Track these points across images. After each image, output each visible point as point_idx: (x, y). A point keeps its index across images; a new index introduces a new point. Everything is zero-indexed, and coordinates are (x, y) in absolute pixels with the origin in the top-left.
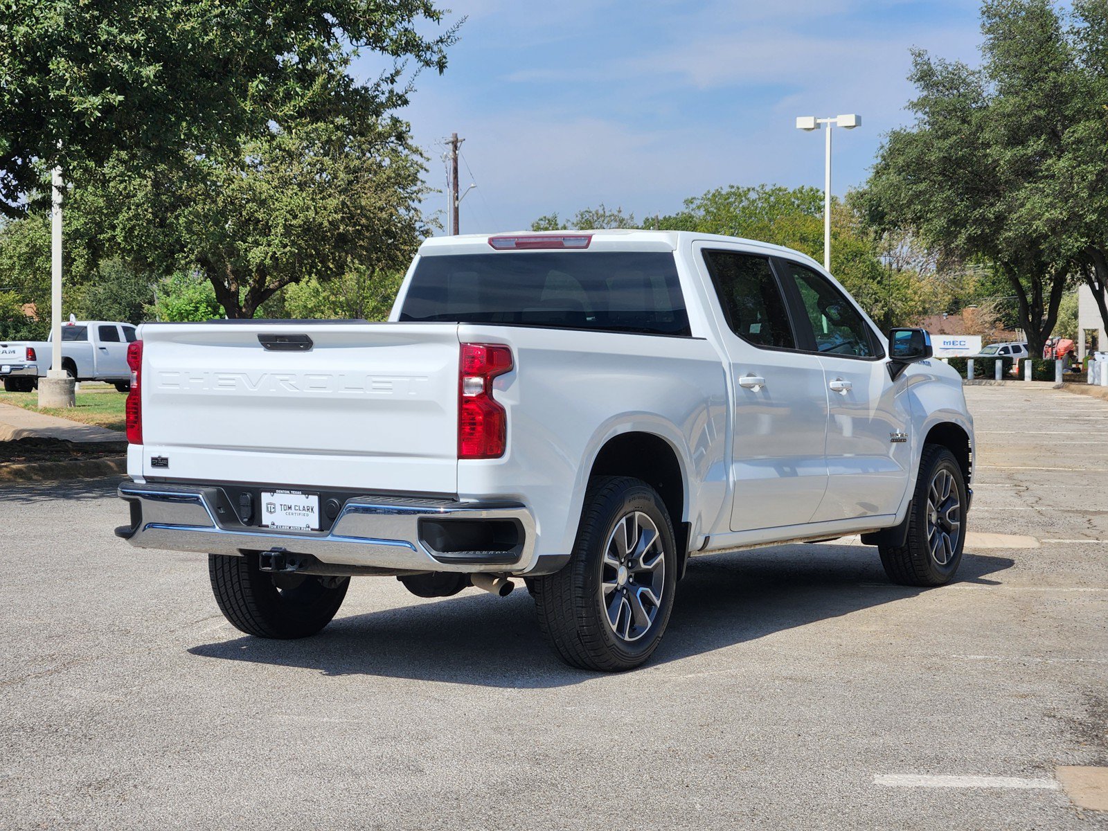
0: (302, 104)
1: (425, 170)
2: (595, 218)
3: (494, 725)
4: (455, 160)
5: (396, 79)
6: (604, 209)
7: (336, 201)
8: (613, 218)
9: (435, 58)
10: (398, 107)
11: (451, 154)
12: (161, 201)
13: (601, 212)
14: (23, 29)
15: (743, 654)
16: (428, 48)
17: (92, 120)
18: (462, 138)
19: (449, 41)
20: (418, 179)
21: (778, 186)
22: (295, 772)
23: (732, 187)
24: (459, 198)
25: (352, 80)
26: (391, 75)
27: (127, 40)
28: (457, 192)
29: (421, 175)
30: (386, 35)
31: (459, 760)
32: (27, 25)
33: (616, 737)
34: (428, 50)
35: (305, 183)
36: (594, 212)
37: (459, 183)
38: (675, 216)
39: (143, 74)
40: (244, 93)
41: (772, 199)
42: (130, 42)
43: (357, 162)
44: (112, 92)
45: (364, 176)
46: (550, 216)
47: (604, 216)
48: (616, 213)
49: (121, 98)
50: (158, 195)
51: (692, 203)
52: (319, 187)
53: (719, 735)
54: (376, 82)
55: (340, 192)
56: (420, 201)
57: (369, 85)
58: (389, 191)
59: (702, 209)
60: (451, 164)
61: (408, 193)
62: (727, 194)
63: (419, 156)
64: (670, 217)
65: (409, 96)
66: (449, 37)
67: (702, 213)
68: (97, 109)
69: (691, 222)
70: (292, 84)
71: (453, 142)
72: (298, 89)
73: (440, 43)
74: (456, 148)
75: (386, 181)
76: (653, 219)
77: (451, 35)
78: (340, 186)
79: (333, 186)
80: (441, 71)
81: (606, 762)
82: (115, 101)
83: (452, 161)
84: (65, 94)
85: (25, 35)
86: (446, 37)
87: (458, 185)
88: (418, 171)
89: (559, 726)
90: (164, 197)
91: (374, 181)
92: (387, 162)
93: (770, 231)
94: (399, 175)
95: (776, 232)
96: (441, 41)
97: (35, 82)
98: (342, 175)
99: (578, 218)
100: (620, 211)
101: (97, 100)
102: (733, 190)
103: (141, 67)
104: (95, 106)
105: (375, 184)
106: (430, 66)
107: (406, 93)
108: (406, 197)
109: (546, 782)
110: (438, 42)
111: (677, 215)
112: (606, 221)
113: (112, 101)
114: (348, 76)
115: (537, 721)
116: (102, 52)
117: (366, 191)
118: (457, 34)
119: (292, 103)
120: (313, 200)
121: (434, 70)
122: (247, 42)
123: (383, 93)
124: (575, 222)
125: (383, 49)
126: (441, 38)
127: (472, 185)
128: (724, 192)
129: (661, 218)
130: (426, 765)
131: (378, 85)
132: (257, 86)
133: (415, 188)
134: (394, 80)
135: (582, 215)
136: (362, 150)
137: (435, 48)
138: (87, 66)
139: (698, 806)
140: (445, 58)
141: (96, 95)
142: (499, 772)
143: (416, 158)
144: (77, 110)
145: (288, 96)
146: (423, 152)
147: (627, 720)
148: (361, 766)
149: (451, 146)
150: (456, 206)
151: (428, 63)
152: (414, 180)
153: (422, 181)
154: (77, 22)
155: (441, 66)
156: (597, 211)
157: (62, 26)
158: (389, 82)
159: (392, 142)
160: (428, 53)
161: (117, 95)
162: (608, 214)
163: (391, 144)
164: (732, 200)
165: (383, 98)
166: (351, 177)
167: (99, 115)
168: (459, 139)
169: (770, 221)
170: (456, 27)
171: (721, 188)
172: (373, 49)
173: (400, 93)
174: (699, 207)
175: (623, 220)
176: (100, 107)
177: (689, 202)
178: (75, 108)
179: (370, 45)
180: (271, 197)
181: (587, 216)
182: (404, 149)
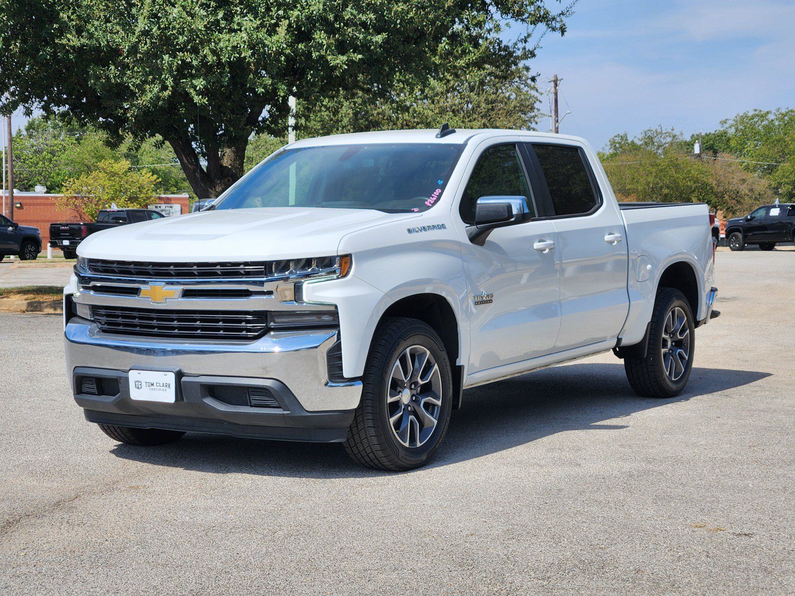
0: (474, 58)
1: (539, 101)
2: (655, 135)
3: (620, 444)
4: (556, 94)
5: (528, 40)
6: (661, 128)
7: (479, 123)
8: (668, 134)
9: (558, 25)
10: (529, 59)
11: (553, 90)
12: (359, 124)
13: (659, 130)
14: (296, 13)
15: (774, 411)
16: (554, 19)
17: (341, 71)
18: (561, 78)
19: (568, 13)
20: (534, 108)
21: (790, 109)
22: (504, 464)
23: (756, 110)
24: (559, 121)
25: (501, 41)
26: (525, 37)
27: (364, 18)
28: (557, 116)
29: (537, 105)
30: (526, 11)
31: (601, 460)
32: (299, 10)
33: (697, 451)
34: (553, 20)
35: (458, 111)
36: (654, 130)
37: (559, 111)
38: (714, 132)
39: (374, 40)
40: (434, 52)
41: (786, 118)
42: (365, 20)
43: (493, 96)
44: (354, 53)
45: (498, 106)
46: (622, 134)
47: (661, 133)
48: (670, 131)
49: (360, 56)
50: (357, 120)
51: (726, 123)
52: (467, 113)
53: (761, 451)
54: (515, 42)
55: (482, 117)
56: (537, 123)
57: (510, 44)
58: (516, 116)
59: (733, 128)
60: (552, 97)
61: (528, 117)
62: (752, 116)
63: (536, 91)
64: (710, 133)
65: (536, 52)
66: (568, 11)
67: (733, 130)
68: (345, 63)
69: (725, 136)
70: (466, 45)
71: (554, 81)
72: (471, 49)
73: (561, 16)
74: (556, 85)
75: (513, 109)
76: (697, 135)
77: (570, 9)
78: (481, 113)
79: (477, 113)
80: (563, 34)
81: (692, 463)
82: (356, 59)
83: (553, 95)
84: (324, 54)
85: (298, 17)
86: (566, 11)
87: (558, 112)
88: (535, 102)
89: (660, 445)
90: (361, 121)
91: (505, 110)
92: (513, 96)
93: (785, 142)
94: (522, 105)
95: (790, 143)
96: (562, 14)
97: (303, 47)
98: (483, 105)
99: (643, 135)
100: (673, 130)
101: (345, 58)
102: (757, 113)
103: (372, 36)
104: (344, 62)
105: (505, 111)
106: (555, 31)
107: (535, 49)
108: (527, 121)
109: (656, 472)
110: (560, 15)
111: (716, 131)
112: (662, 137)
113: (354, 58)
114: (498, 39)
115: (646, 442)
116: (343, 27)
117: (499, 116)
118: (573, 9)
119: (467, 58)
120: (463, 122)
121: (558, 34)
122: (437, 18)
123: (519, 50)
124: (640, 138)
125: (523, 20)
126: (562, 12)
127: (568, 112)
128: (750, 114)
129: (703, 134)
130: (582, 462)
131: (516, 44)
132: (445, 46)
133: (533, 114)
134: (527, 41)
135: (645, 133)
136: (496, 87)
137: (558, 19)
138: (334, 36)
139: (750, 485)
140: (564, 25)
141: (343, 54)
142: (627, 467)
143: (533, 93)
144: (332, 64)
145: (464, 52)
146: (538, 89)
147: (703, 443)
148: (543, 462)
149: (553, 84)
150: (557, 127)
151: (554, 29)
152: (532, 109)
153: (537, 109)
154: (329, 8)
155: (563, 31)
156: (657, 129)
157: (321, 10)
158: (523, 42)
159: (517, 82)
160: (553, 22)
161: (357, 55)
162: (664, 131)
163: (516, 83)
164: (756, 120)
165: (519, 53)
166: (490, 106)
167: (346, 67)
168: (559, 79)
169: (785, 134)
170: (573, 4)
171: (748, 112)
172: (516, 21)
173: (531, 49)
174: (730, 127)
175: (675, 136)
176: (347, 62)
177: (724, 122)
178: (331, 63)
179: (514, 17)
180: (434, 120)
181: (649, 134)
182: (525, 86)
